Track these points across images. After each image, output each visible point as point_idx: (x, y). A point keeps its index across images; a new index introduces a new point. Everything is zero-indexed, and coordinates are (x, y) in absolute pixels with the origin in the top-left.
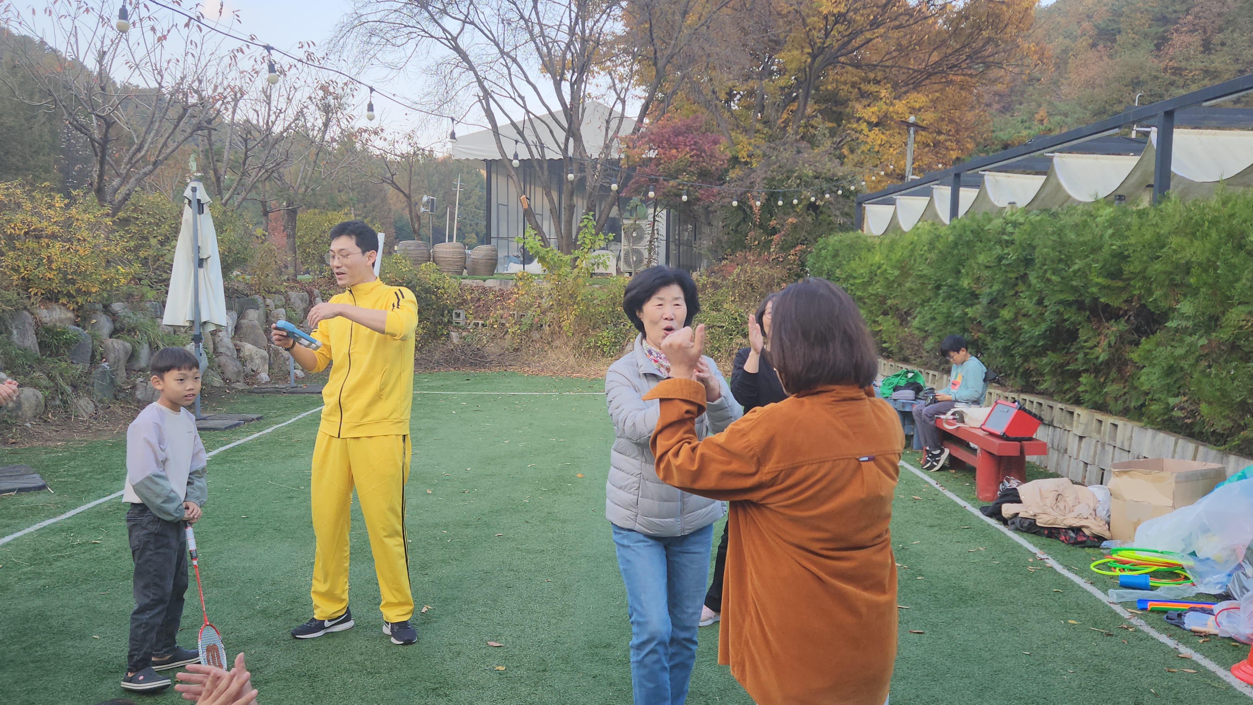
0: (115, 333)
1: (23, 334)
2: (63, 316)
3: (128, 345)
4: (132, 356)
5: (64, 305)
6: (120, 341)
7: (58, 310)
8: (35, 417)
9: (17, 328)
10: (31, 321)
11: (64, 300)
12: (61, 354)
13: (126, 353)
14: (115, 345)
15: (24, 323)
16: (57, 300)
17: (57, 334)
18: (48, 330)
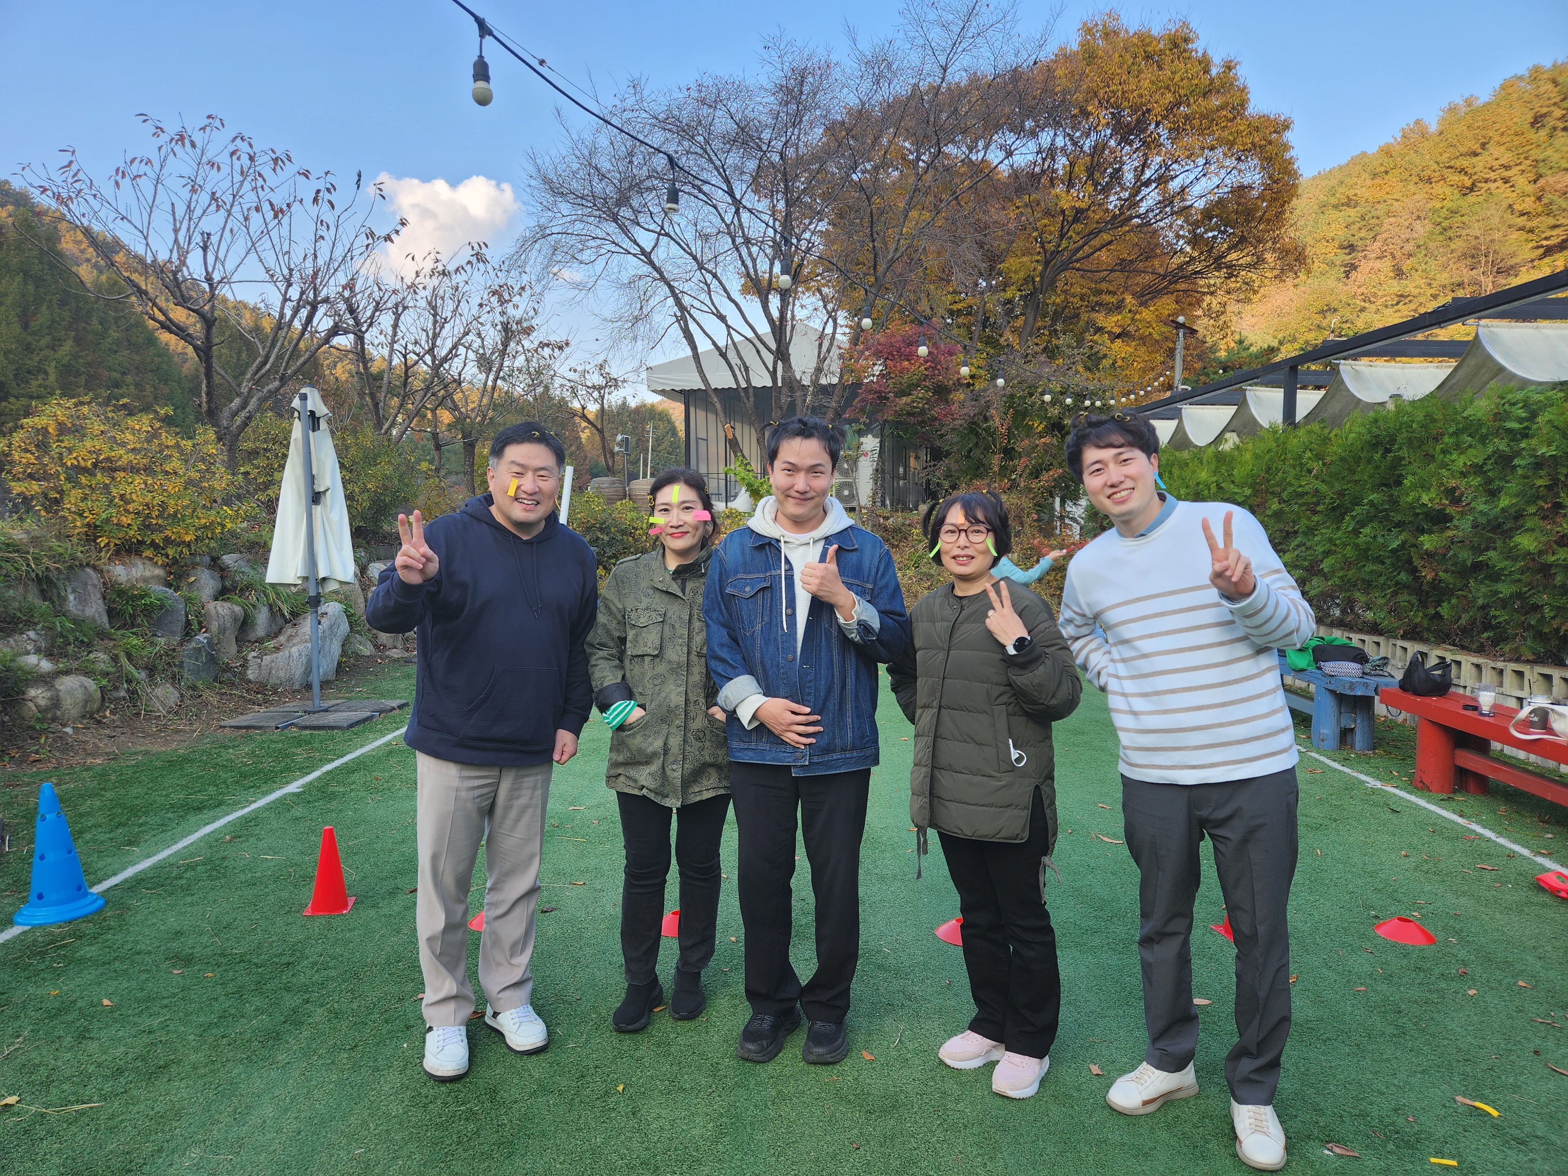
0: (222, 594)
1: (83, 600)
2: (148, 574)
3: (238, 609)
4: (245, 624)
5: (151, 559)
6: (227, 605)
7: (141, 567)
8: (83, 717)
9: (74, 591)
10: (95, 582)
11: (148, 553)
12: (139, 626)
13: (235, 619)
14: (220, 610)
15: (86, 584)
16: (139, 553)
17: (134, 598)
18: (121, 593)
